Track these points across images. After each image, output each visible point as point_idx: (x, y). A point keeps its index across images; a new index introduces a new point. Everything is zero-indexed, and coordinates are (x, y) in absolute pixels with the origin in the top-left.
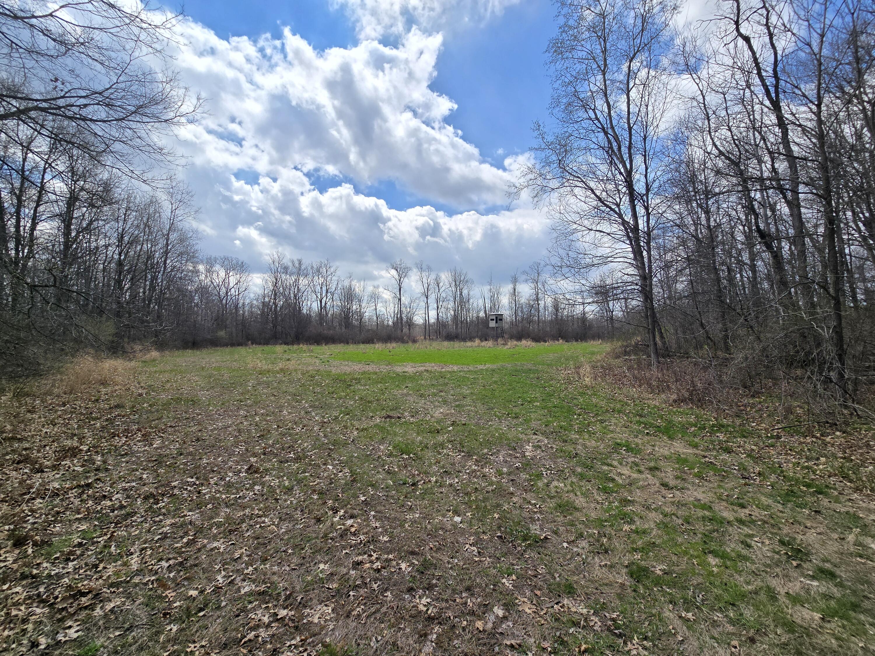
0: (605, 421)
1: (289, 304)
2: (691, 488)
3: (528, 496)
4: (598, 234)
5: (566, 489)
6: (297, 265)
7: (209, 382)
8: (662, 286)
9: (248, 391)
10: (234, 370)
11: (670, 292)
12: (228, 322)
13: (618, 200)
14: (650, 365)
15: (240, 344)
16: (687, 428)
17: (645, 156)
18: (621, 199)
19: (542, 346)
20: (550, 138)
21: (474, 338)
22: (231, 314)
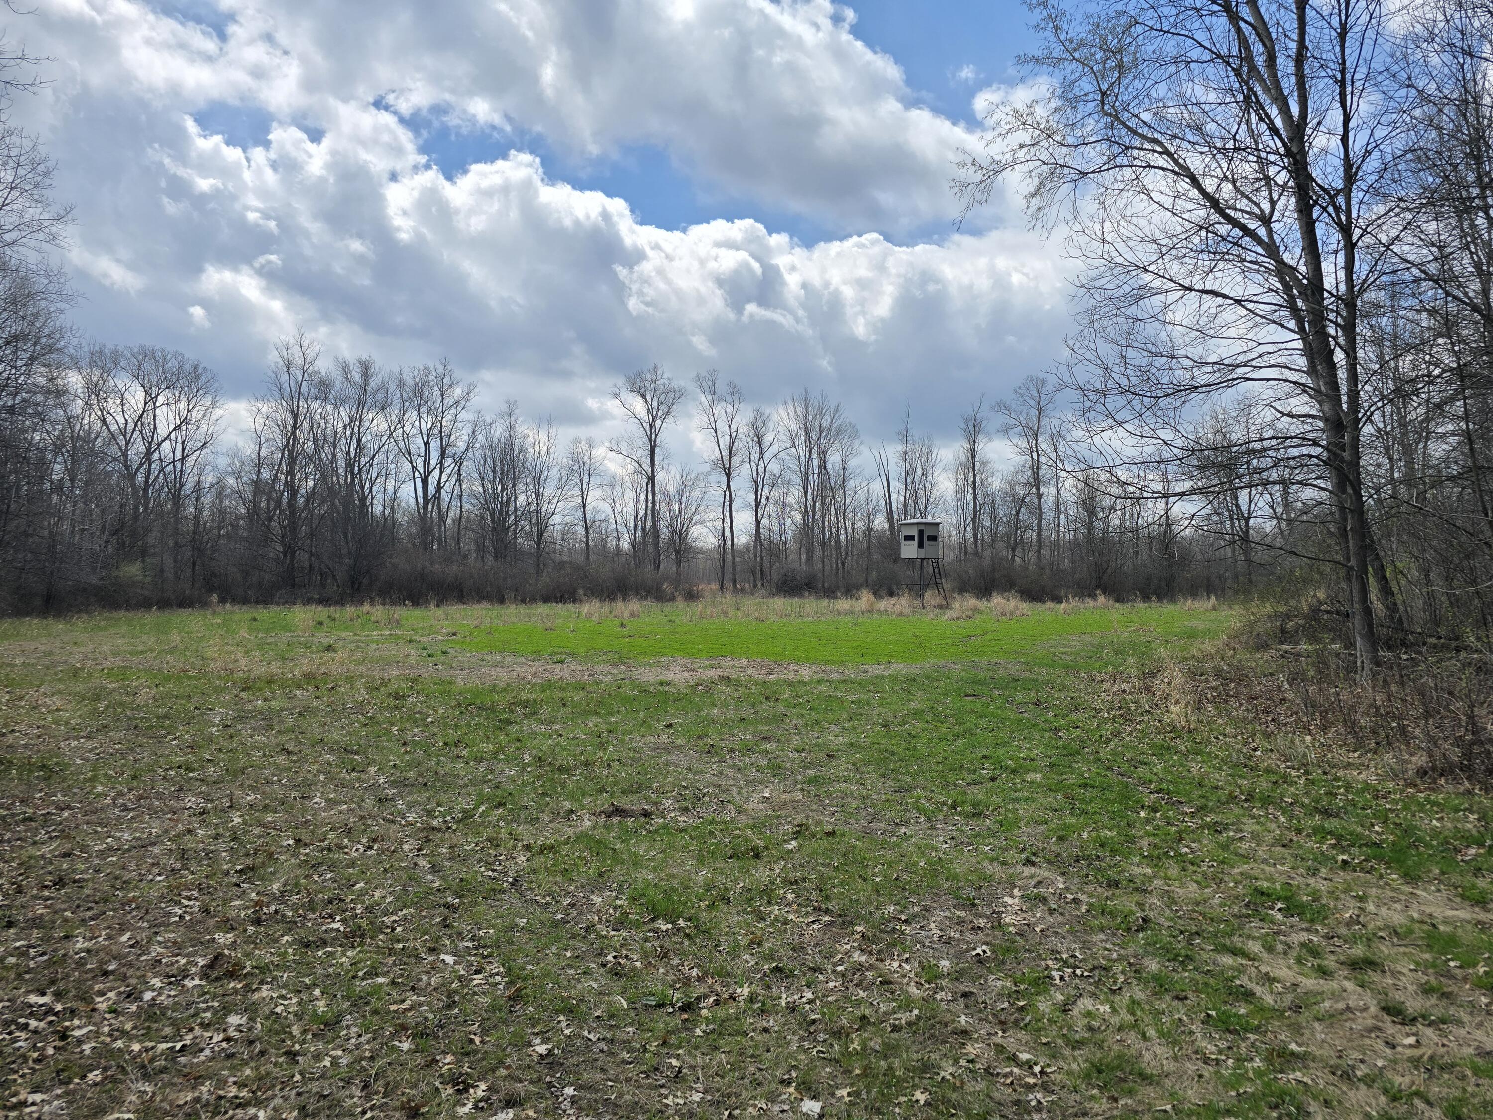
0: (1226, 827)
1: (331, 489)
2: (1466, 1018)
3: (1011, 1040)
4: (1210, 302)
5: (1115, 1021)
6: (357, 377)
7: (94, 712)
8: (1387, 449)
9: (210, 739)
10: (168, 679)
11: (1410, 464)
12: (151, 540)
13: (1266, 206)
14: (1351, 669)
15: (185, 603)
16: (1457, 851)
17: (1342, 83)
18: (1273, 203)
19: (1047, 611)
20: (1077, 30)
21: (858, 588)
22: (161, 515)
